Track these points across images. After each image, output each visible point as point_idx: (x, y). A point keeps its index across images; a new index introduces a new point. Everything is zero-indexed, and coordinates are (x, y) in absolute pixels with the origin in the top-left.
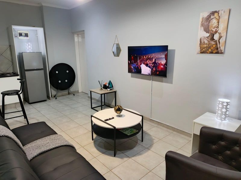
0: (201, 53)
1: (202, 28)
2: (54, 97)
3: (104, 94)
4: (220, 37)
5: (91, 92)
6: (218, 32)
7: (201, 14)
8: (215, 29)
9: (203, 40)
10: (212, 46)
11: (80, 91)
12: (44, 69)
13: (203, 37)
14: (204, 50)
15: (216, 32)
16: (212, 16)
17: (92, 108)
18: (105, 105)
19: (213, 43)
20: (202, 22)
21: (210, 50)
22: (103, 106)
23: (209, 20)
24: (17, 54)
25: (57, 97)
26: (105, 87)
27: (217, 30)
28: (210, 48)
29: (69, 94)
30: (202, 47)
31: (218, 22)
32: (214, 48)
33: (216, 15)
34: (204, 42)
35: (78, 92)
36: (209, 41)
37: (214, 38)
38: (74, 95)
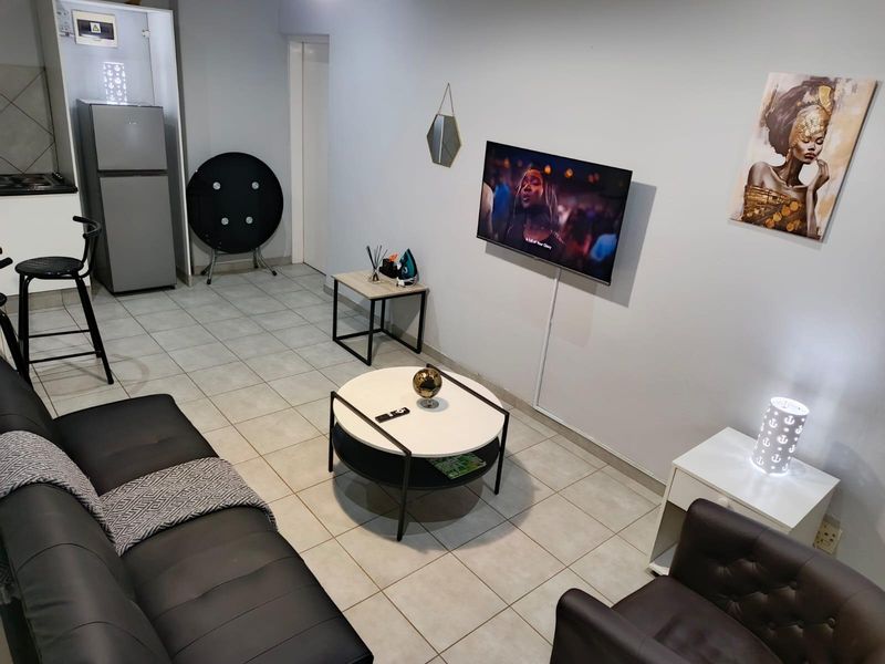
0: (746, 220)
1: (766, 131)
2: (203, 273)
3: (383, 299)
4: (822, 180)
5: (336, 282)
6: (819, 157)
7: (771, 76)
8: (811, 145)
9: (761, 177)
10: (788, 205)
11: (297, 258)
12: (171, 171)
13: (761, 166)
14: (757, 212)
15: (811, 157)
16: (808, 93)
17: (336, 339)
18: (381, 330)
19: (794, 195)
20: (769, 108)
21: (777, 218)
22: (375, 335)
23: (793, 107)
24: (69, 103)
25: (214, 277)
26: (389, 269)
27: (815, 152)
28: (778, 208)
29: (256, 267)
30: (750, 200)
31: (826, 123)
32: (792, 212)
33: (823, 92)
34: (762, 184)
35: (288, 261)
36: (779, 185)
37: (802, 177)
38: (275, 274)
